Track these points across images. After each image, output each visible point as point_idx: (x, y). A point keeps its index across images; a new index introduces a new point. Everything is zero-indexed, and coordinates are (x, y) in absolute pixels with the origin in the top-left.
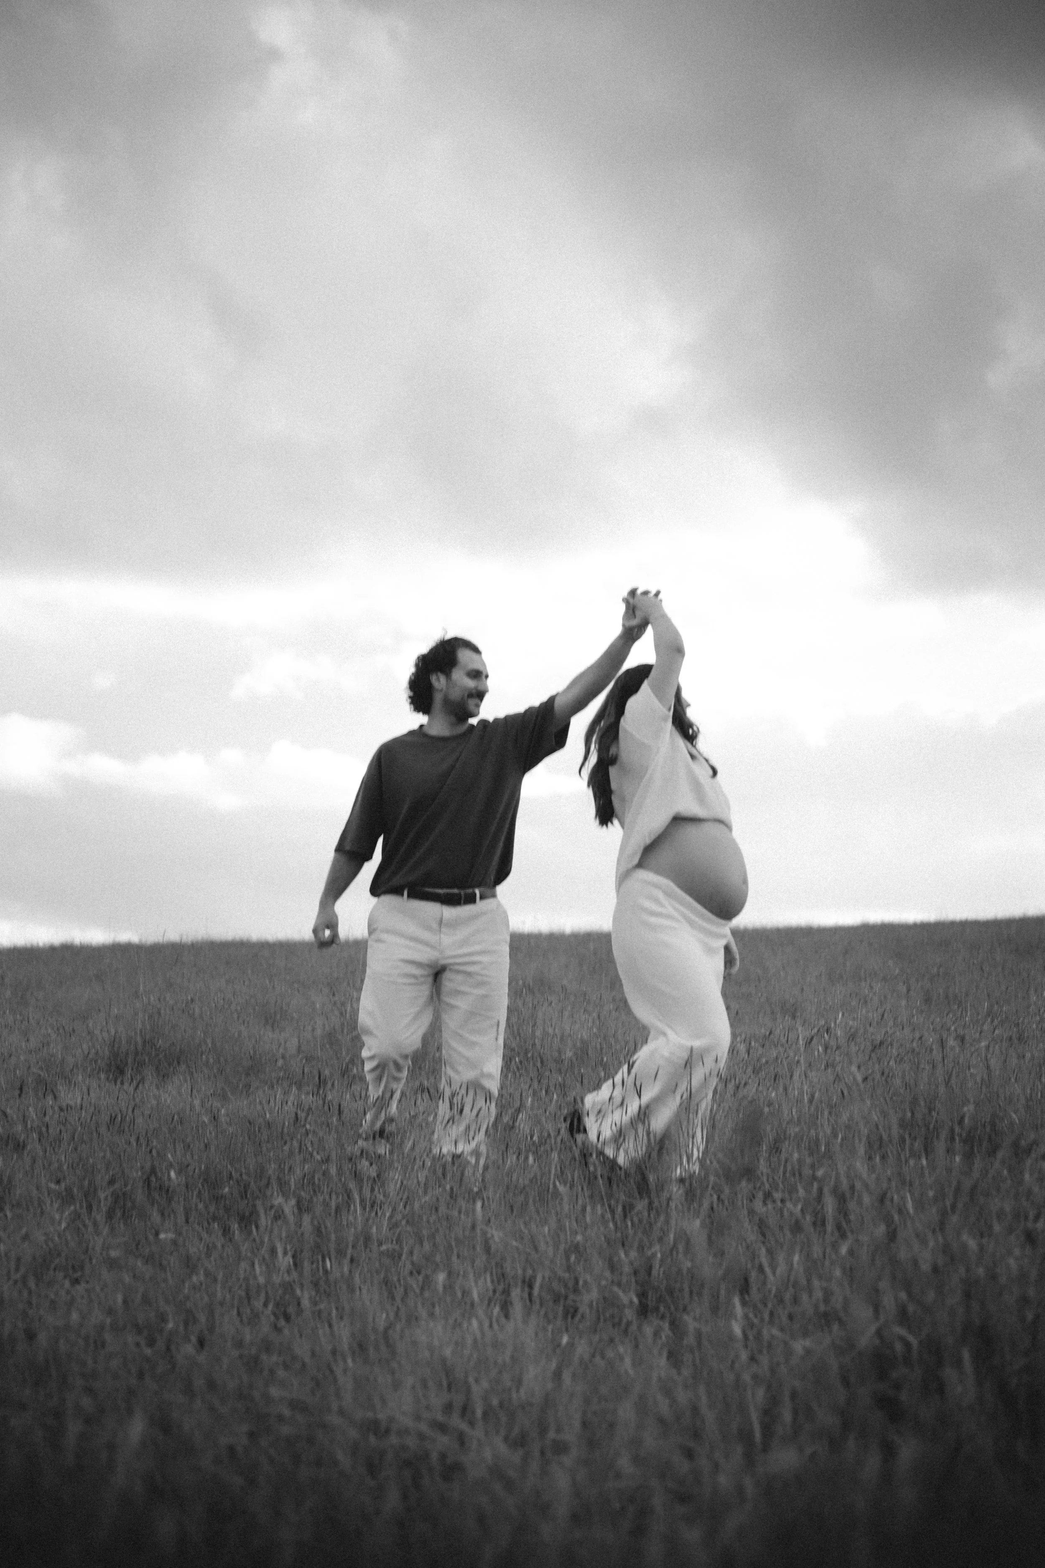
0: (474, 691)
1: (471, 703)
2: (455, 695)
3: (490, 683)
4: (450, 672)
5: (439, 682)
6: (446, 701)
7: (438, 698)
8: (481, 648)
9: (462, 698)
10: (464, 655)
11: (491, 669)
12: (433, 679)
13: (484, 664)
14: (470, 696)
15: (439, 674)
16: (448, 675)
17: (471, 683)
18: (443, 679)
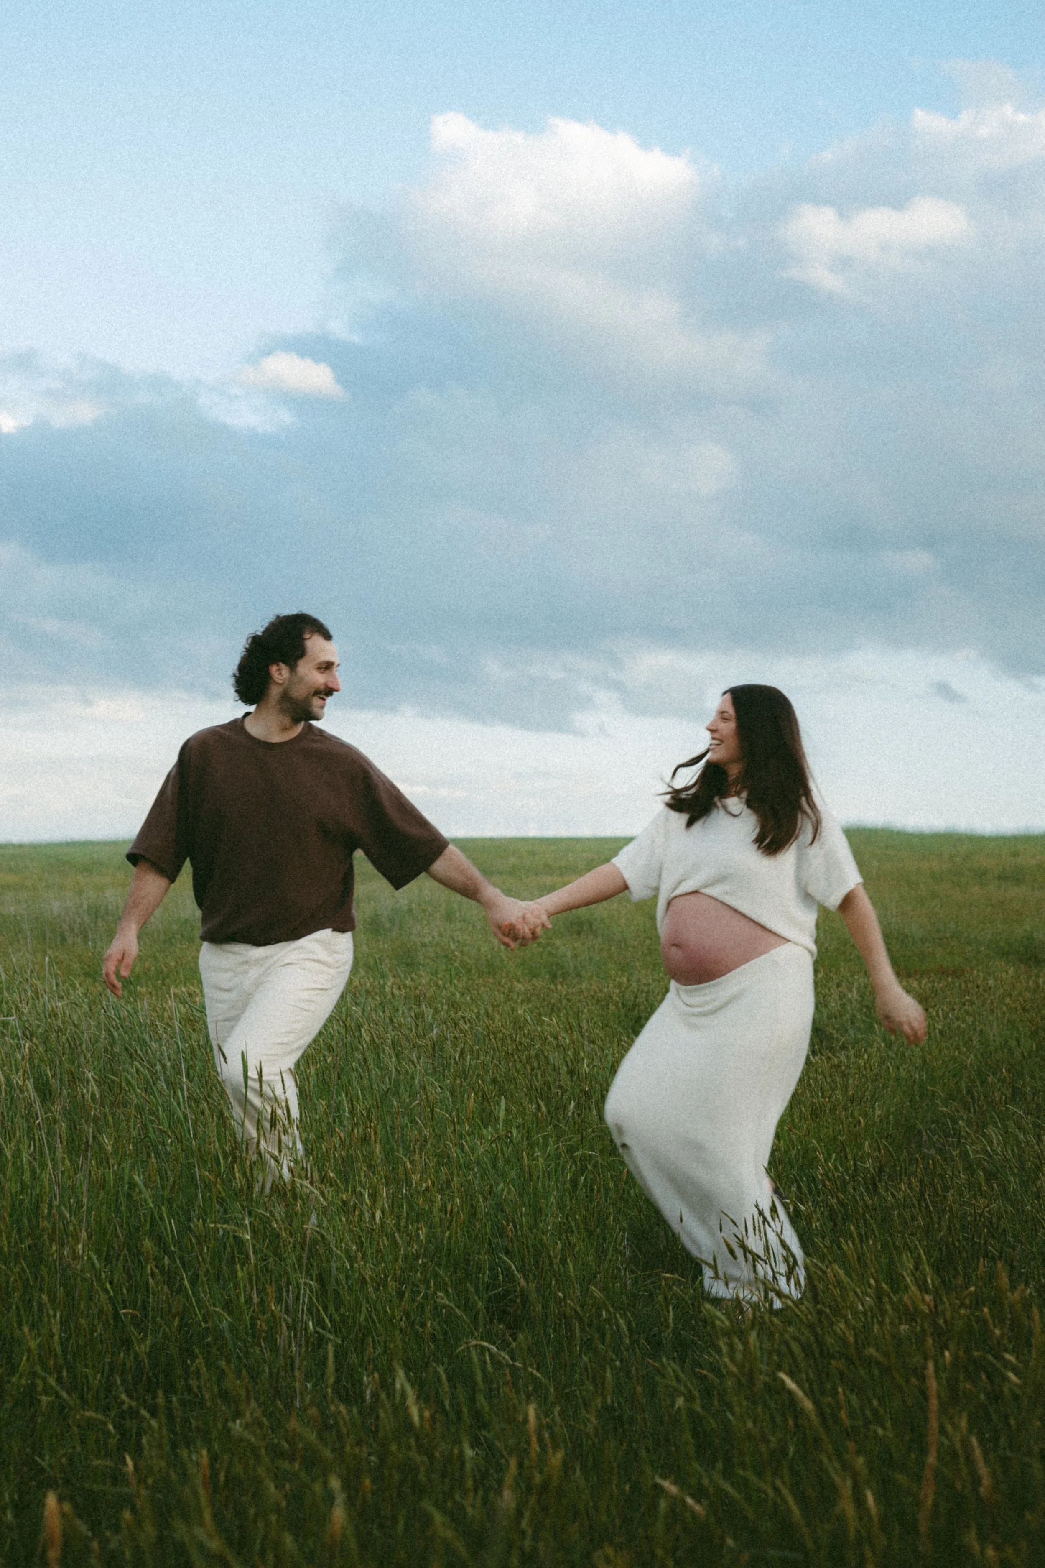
0: (322, 688)
2: (299, 692)
3: (340, 679)
4: (293, 663)
5: (280, 673)
6: (285, 697)
7: (275, 692)
9: (306, 695)
10: (314, 644)
12: (274, 669)
13: (336, 655)
14: (316, 693)
15: (283, 666)
16: (293, 668)
17: (320, 679)
18: (285, 671)
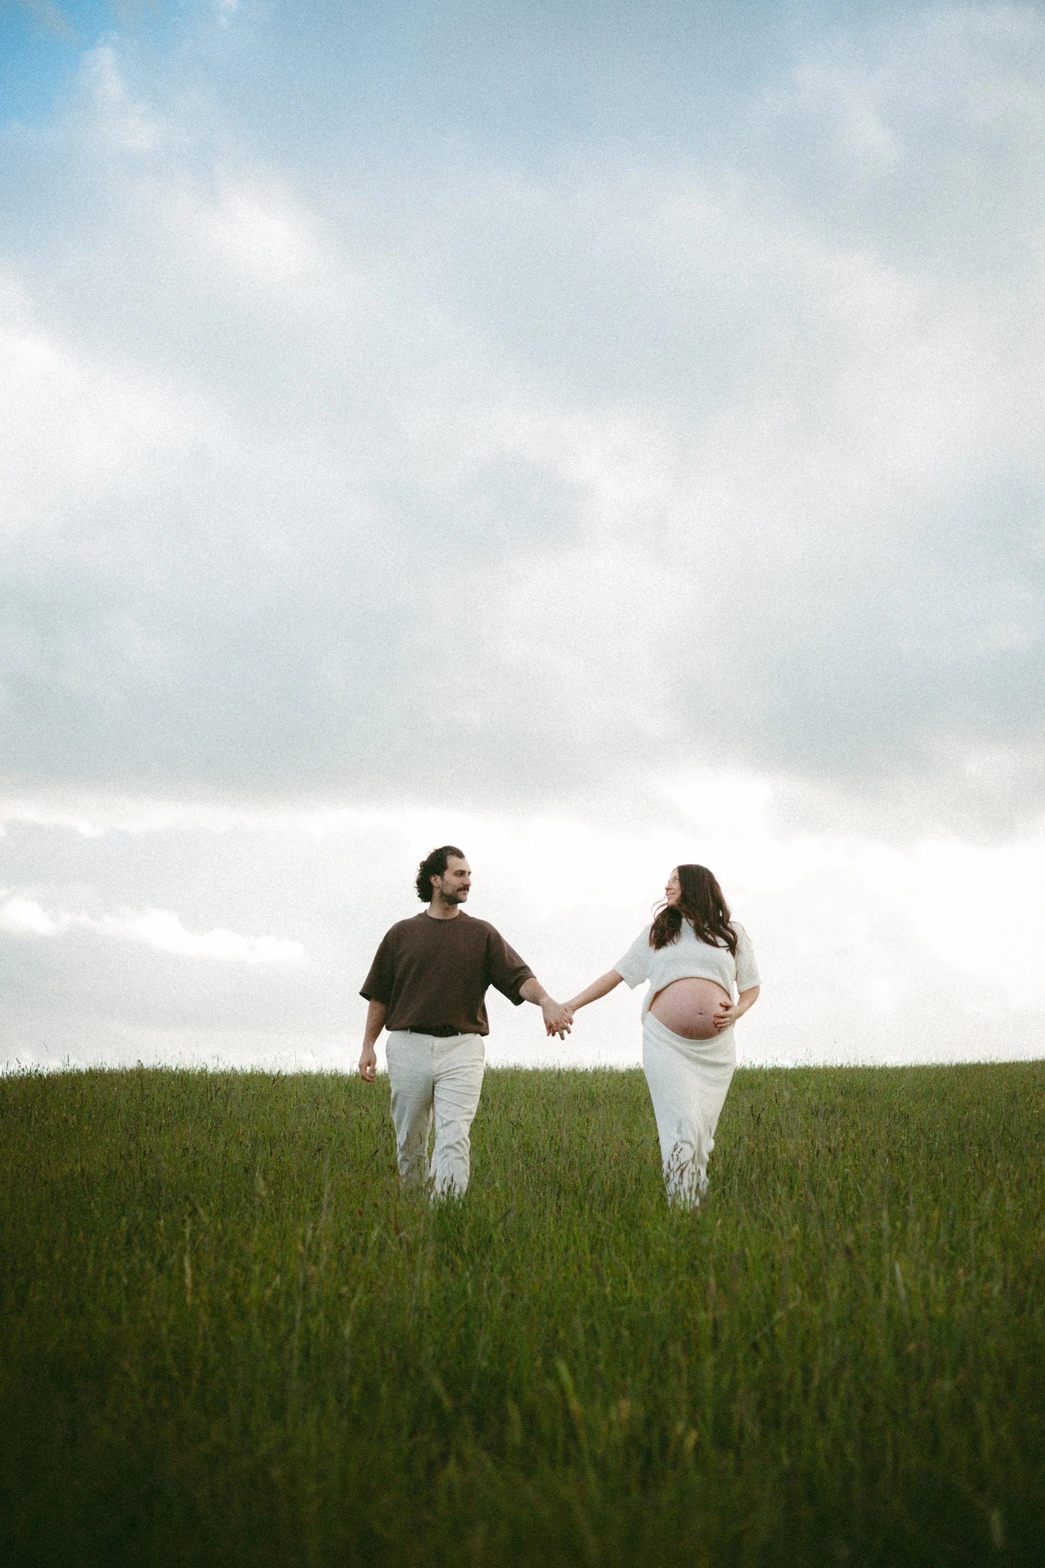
0: (461, 886)
1: (460, 894)
2: (449, 890)
3: (472, 879)
4: (443, 874)
5: (436, 881)
6: (442, 894)
7: (436, 893)
8: (465, 853)
9: (454, 891)
10: (452, 861)
11: (472, 868)
12: (432, 879)
13: (467, 866)
14: (459, 890)
15: (436, 875)
16: (443, 878)
17: (458, 880)
18: (439, 878)
